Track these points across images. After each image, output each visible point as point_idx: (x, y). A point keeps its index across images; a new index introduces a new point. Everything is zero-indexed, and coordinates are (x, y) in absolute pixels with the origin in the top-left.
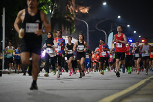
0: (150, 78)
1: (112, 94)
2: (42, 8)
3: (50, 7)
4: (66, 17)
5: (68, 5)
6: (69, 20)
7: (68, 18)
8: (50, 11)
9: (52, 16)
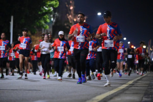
0: (138, 78)
1: (104, 93)
2: (45, 17)
3: (52, 16)
4: (66, 24)
5: (68, 15)
6: (68, 27)
7: (67, 26)
8: (52, 19)
9: (53, 24)
